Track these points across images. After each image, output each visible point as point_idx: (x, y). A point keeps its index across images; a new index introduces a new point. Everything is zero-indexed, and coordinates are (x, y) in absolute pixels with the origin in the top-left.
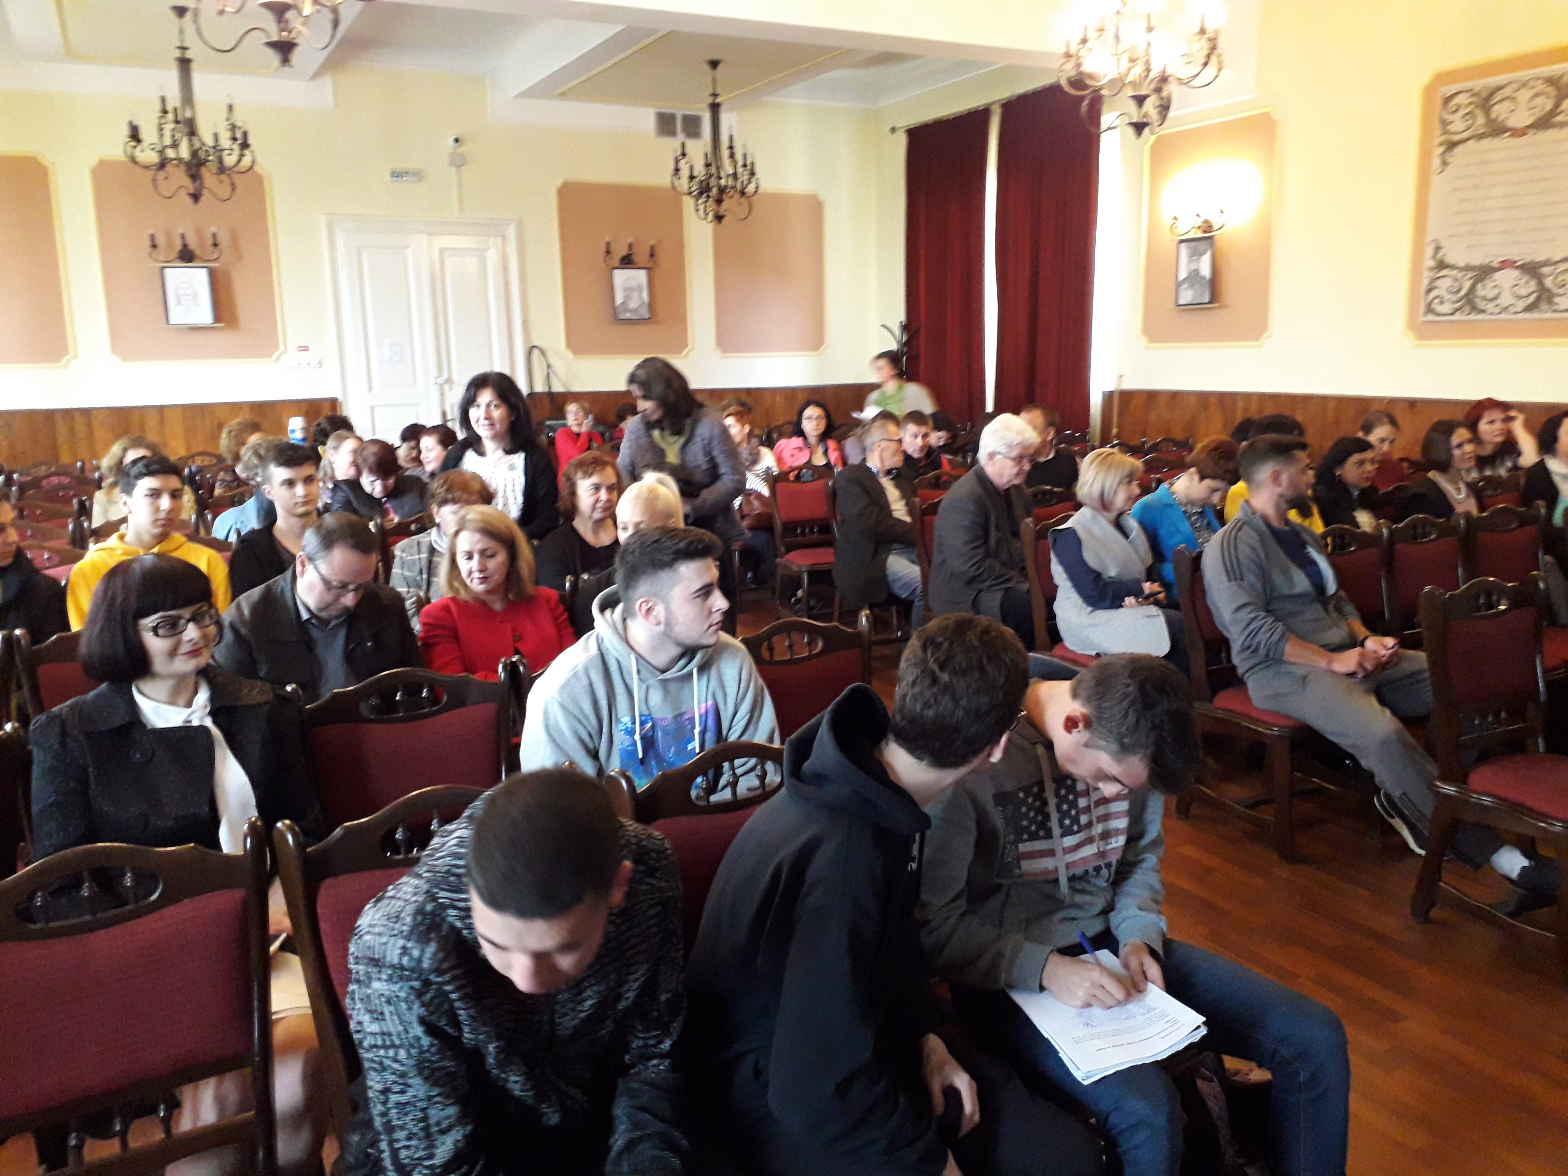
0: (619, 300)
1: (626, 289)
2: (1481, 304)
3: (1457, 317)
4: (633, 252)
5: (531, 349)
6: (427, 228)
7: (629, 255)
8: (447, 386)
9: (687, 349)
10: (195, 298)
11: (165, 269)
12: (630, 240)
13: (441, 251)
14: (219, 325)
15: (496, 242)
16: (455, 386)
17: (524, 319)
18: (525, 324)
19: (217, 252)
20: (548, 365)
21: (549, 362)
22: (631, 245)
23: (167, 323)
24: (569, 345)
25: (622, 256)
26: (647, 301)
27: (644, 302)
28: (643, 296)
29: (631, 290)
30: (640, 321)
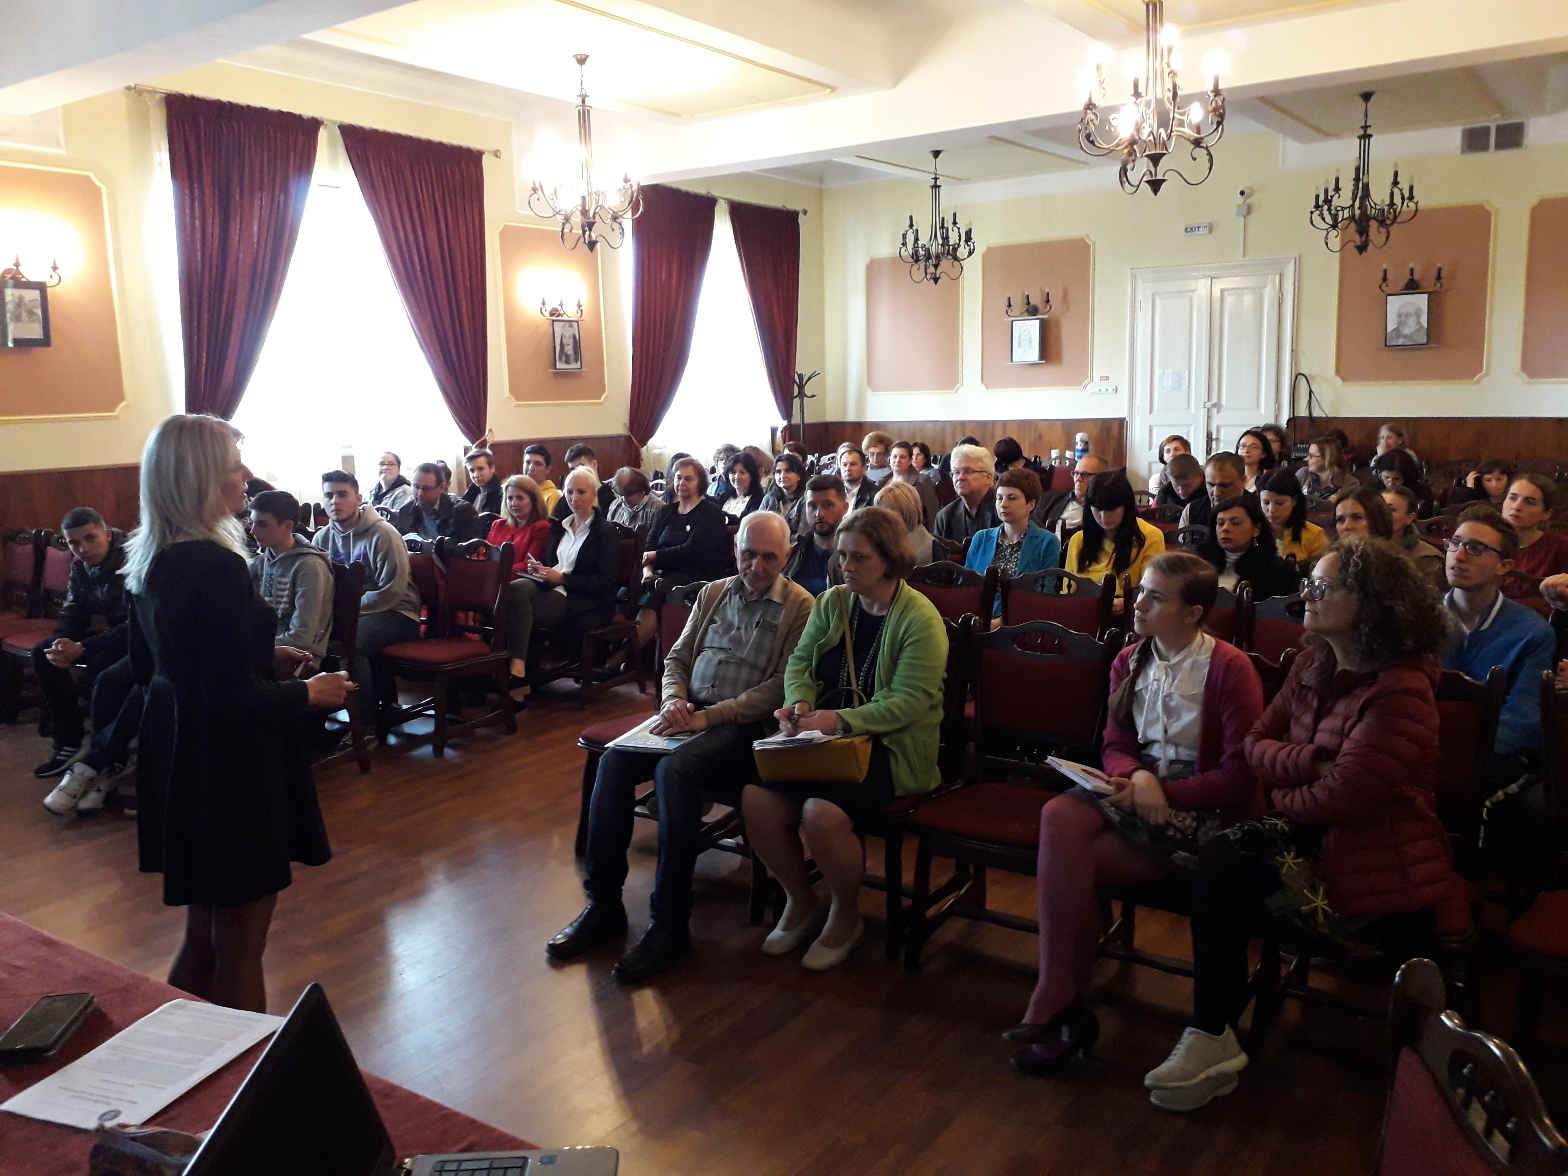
0: (1391, 326)
1: (1400, 315)
4: (1416, 277)
5: (1297, 377)
6: (1212, 273)
7: (1412, 280)
8: (1215, 410)
9: (1480, 374)
10: (1030, 342)
11: (1014, 323)
12: (1411, 265)
13: (1222, 291)
14: (1044, 362)
15: (1273, 281)
16: (1223, 410)
17: (1294, 348)
18: (1294, 353)
19: (1048, 307)
20: (1311, 391)
21: (1312, 389)
22: (1412, 270)
23: (1012, 361)
24: (1338, 371)
25: (1406, 281)
26: (1425, 325)
27: (1422, 327)
28: (1421, 321)
29: (1407, 315)
30: (1416, 347)
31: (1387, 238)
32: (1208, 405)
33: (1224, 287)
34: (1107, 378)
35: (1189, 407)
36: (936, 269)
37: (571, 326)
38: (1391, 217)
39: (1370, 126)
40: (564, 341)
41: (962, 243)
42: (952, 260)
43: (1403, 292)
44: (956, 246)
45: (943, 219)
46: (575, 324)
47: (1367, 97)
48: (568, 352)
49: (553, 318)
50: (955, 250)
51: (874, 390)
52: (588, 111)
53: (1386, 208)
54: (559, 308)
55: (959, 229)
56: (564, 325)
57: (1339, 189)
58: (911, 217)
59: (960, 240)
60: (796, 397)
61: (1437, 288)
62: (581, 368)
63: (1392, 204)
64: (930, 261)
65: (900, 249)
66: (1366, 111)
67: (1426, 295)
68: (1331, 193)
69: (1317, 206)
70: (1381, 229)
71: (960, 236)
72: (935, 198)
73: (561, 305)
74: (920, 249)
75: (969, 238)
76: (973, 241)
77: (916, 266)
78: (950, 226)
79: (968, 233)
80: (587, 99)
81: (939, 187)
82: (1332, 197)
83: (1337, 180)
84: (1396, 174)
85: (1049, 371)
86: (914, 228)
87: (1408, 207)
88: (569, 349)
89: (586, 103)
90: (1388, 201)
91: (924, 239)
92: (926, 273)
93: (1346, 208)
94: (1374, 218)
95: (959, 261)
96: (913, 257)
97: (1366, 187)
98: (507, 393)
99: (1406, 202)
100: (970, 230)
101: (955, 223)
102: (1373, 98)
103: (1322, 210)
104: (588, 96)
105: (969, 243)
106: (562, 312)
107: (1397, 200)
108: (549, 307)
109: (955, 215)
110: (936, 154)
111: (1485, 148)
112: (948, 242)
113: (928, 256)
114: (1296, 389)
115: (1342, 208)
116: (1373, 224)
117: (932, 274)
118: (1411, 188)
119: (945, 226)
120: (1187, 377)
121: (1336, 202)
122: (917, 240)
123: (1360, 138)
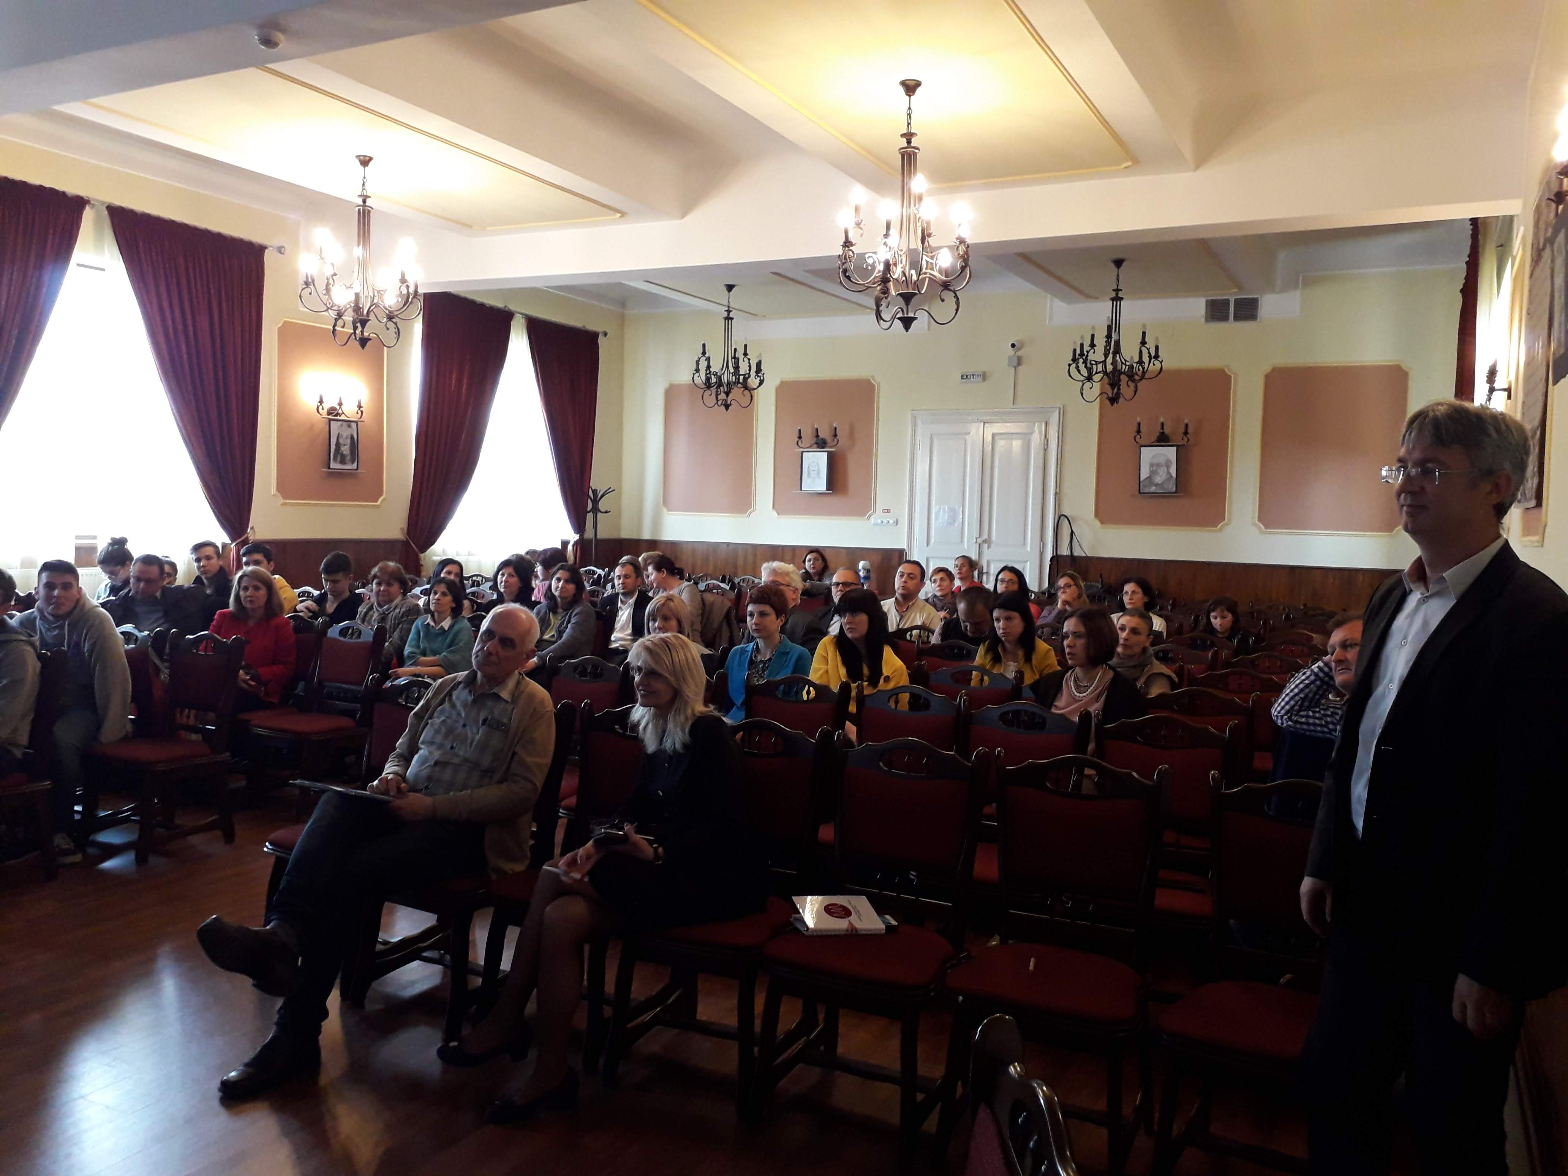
0: (1144, 473)
1: (1152, 465)
4: (1167, 430)
5: (1060, 518)
6: (985, 418)
7: (1163, 433)
8: (986, 546)
9: (1222, 523)
10: (819, 473)
11: (804, 453)
12: (1162, 420)
13: (994, 435)
14: (831, 492)
15: (1040, 427)
16: (992, 545)
17: (1058, 491)
18: (1058, 495)
19: (836, 440)
20: (1072, 531)
21: (1073, 529)
22: (1163, 424)
23: (801, 490)
24: (1097, 515)
25: (1157, 434)
26: (1174, 475)
27: (1171, 476)
28: (1171, 471)
29: (1159, 465)
30: (1166, 495)
31: (1135, 392)
32: (980, 541)
33: (995, 431)
34: (888, 511)
35: (962, 541)
36: (727, 396)
37: (349, 426)
38: (1140, 373)
39: (1121, 290)
40: (341, 441)
41: (753, 373)
42: (743, 389)
43: (1155, 444)
44: (747, 376)
45: (735, 350)
46: (354, 425)
47: (1118, 263)
48: (344, 453)
49: (330, 417)
50: (745, 379)
51: (669, 510)
52: (369, 211)
53: (1135, 365)
54: (338, 407)
55: (749, 359)
56: (342, 425)
57: (1095, 346)
58: (704, 345)
59: (750, 370)
60: (589, 512)
61: (1184, 442)
62: (357, 469)
63: (1141, 362)
64: (722, 388)
65: (694, 374)
66: (1118, 275)
67: (1175, 448)
68: (1086, 348)
69: (1074, 360)
70: (1130, 383)
71: (750, 366)
72: (728, 331)
73: (340, 404)
74: (713, 376)
75: (759, 370)
76: (763, 373)
77: (708, 392)
78: (741, 357)
79: (759, 364)
80: (368, 200)
81: (732, 319)
82: (1088, 352)
83: (1093, 336)
84: (1144, 334)
85: (835, 501)
86: (707, 355)
87: (1154, 365)
88: (346, 450)
89: (367, 204)
90: (1137, 359)
91: (716, 367)
92: (717, 401)
93: (1100, 362)
94: (1124, 373)
95: (749, 391)
96: (705, 384)
97: (1117, 343)
98: (273, 490)
99: (1153, 360)
100: (760, 362)
101: (745, 354)
102: (1124, 265)
103: (1078, 363)
104: (370, 197)
105: (760, 375)
106: (340, 411)
107: (1145, 358)
108: (327, 405)
109: (746, 346)
110: (730, 288)
111: (1225, 318)
112: (739, 371)
113: (720, 384)
114: (1059, 529)
115: (1096, 362)
116: (1124, 378)
117: (723, 400)
118: (1157, 348)
119: (737, 356)
120: (961, 514)
121: (1091, 357)
122: (709, 367)
123: (1113, 300)
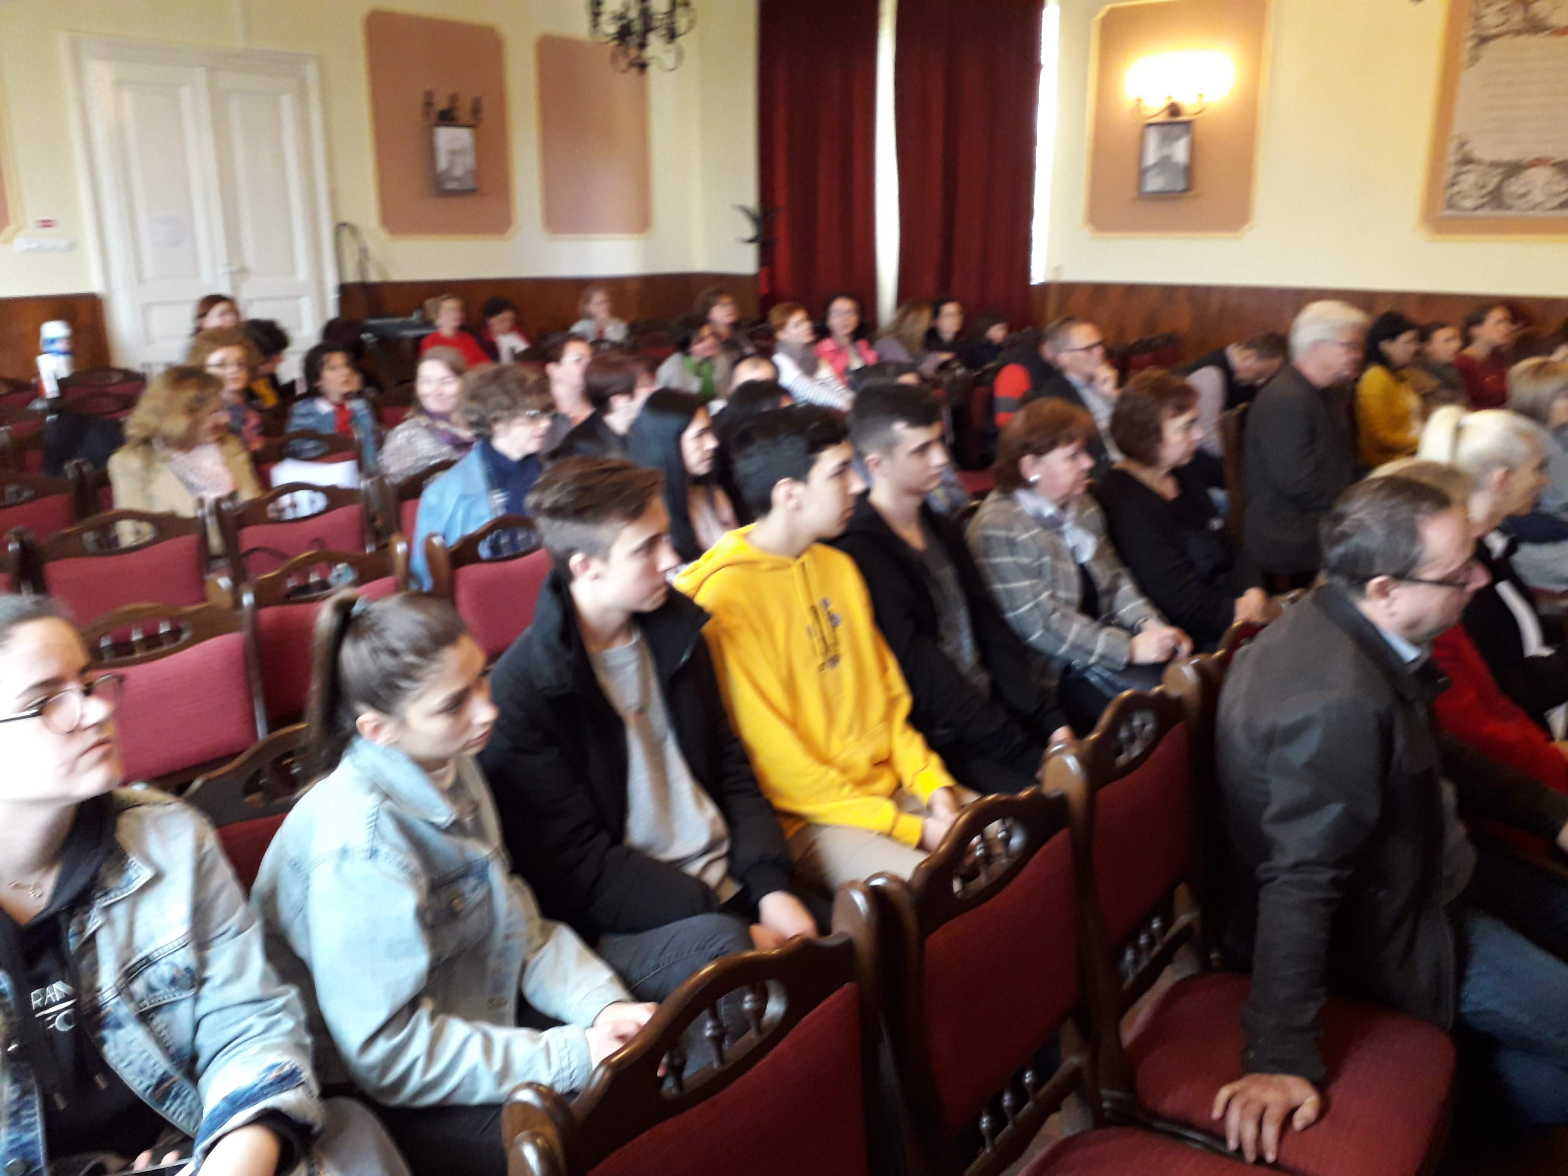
0: (442, 165)
1: (450, 153)
2: (1508, 201)
3: (1479, 212)
8: (243, 276)
9: (512, 228)
16: (252, 276)
17: (331, 188)
18: (332, 194)
20: (361, 247)
21: (362, 244)
24: (383, 221)
27: (471, 168)
28: (469, 161)
29: (456, 153)
30: (464, 193)
34: (47, 224)
35: (199, 272)
114: (340, 244)
